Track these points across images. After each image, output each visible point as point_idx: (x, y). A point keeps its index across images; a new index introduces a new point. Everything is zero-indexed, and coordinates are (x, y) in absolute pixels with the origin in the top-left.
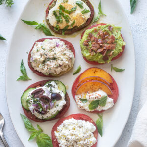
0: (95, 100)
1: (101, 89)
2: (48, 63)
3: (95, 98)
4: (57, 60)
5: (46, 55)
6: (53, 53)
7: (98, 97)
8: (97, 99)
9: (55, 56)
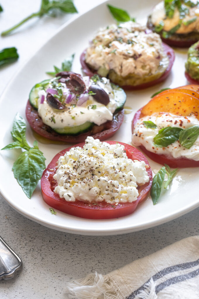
0: (173, 125)
1: (196, 116)
2: (116, 43)
3: (176, 122)
4: (133, 45)
5: (118, 33)
6: (132, 35)
7: (182, 122)
8: (177, 126)
9: (134, 39)
